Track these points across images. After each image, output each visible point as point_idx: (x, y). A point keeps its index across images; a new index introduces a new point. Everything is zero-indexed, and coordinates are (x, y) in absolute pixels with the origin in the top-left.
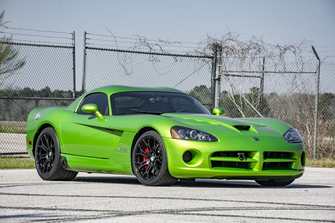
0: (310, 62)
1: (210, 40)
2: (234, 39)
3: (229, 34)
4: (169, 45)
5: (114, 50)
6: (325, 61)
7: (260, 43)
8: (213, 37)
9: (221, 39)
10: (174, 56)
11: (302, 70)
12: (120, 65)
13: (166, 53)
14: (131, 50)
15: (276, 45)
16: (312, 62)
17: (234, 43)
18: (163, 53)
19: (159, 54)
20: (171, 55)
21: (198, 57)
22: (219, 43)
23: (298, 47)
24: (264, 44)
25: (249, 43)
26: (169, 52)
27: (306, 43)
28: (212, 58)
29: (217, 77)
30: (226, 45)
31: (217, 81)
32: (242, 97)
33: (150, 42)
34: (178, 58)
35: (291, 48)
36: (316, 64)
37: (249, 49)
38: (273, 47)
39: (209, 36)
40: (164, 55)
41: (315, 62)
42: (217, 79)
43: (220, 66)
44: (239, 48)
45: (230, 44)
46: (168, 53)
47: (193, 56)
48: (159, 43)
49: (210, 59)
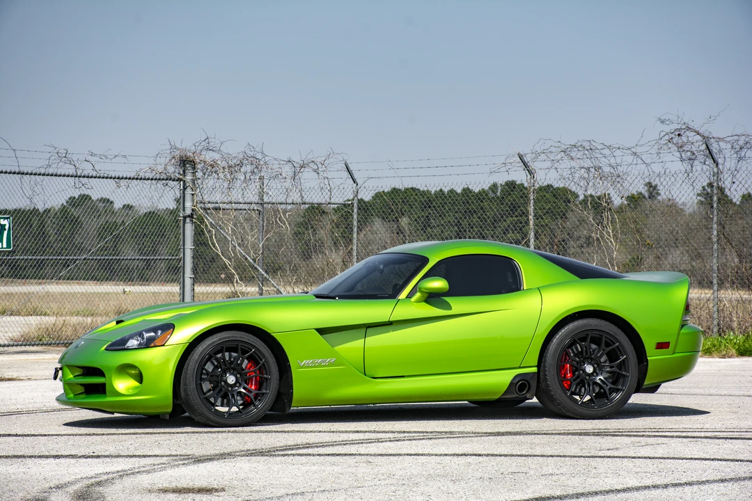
0: (341, 187)
1: (175, 150)
2: (215, 149)
3: (207, 141)
4: (107, 161)
5: (14, 173)
6: (366, 185)
7: (259, 156)
8: (178, 146)
9: (193, 149)
10: (115, 180)
11: (330, 199)
12: (25, 197)
13: (102, 175)
14: (43, 171)
15: (286, 160)
16: (346, 187)
17: (216, 156)
18: (98, 175)
19: (92, 177)
20: (111, 178)
21: (155, 179)
22: (190, 154)
23: (322, 162)
24: (267, 159)
25: (241, 156)
26: (107, 172)
27: (334, 157)
28: (179, 180)
29: (188, 212)
30: (202, 158)
31: (188, 220)
32: (232, 244)
33: (75, 158)
34: (123, 182)
35: (312, 165)
36: (352, 191)
37: (241, 165)
38: (282, 162)
39: (173, 144)
40: (99, 177)
41: (350, 187)
42: (189, 216)
43: (193, 195)
44: (224, 164)
45: (209, 156)
46: (106, 175)
47: (148, 179)
48: (89, 158)
49: (176, 183)
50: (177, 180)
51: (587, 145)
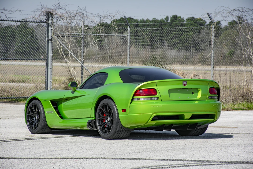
1: (44, 8)
2: (62, 8)
3: (59, 4)
4: (12, 13)
7: (84, 12)
8: (45, 6)
9: (52, 8)
10: (16, 22)
13: (10, 20)
15: (97, 15)
17: (63, 12)
18: (8, 20)
19: (5, 20)
20: (14, 21)
21: (35, 22)
22: (51, 10)
23: (114, 16)
24: (87, 13)
25: (75, 12)
26: (12, 19)
27: (119, 13)
29: (50, 38)
30: (56, 12)
31: (50, 41)
32: (70, 53)
34: (19, 23)
35: (109, 17)
37: (75, 16)
38: (95, 16)
39: (42, 5)
42: (50, 40)
43: (52, 30)
44: (67, 15)
45: (60, 12)
46: (11, 20)
47: (31, 22)
48: (4, 11)
49: (44, 24)
50: (45, 23)
51: (240, 9)
